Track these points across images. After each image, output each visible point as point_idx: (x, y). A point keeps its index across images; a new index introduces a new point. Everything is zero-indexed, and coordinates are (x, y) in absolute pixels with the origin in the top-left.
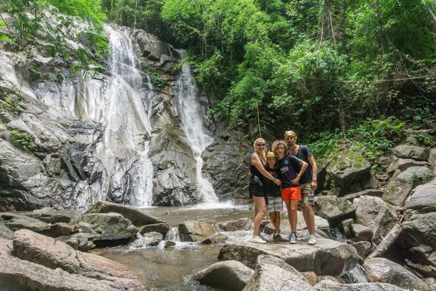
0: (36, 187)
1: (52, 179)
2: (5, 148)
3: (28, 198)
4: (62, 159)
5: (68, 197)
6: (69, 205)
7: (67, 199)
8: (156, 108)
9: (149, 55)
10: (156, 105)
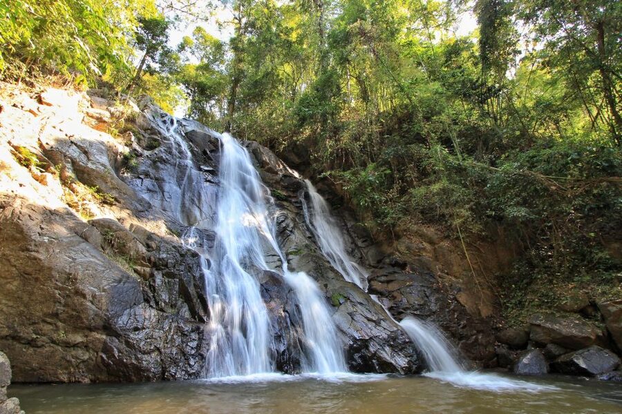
0: (136, 329)
1: (165, 314)
2: (87, 254)
3: (119, 352)
4: (181, 280)
5: (193, 352)
6: (196, 367)
7: (193, 355)
8: (284, 225)
9: (267, 167)
10: (283, 221)
